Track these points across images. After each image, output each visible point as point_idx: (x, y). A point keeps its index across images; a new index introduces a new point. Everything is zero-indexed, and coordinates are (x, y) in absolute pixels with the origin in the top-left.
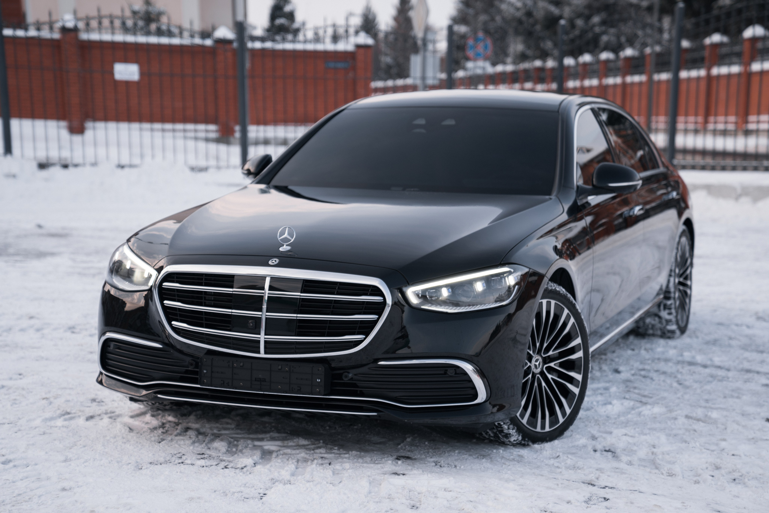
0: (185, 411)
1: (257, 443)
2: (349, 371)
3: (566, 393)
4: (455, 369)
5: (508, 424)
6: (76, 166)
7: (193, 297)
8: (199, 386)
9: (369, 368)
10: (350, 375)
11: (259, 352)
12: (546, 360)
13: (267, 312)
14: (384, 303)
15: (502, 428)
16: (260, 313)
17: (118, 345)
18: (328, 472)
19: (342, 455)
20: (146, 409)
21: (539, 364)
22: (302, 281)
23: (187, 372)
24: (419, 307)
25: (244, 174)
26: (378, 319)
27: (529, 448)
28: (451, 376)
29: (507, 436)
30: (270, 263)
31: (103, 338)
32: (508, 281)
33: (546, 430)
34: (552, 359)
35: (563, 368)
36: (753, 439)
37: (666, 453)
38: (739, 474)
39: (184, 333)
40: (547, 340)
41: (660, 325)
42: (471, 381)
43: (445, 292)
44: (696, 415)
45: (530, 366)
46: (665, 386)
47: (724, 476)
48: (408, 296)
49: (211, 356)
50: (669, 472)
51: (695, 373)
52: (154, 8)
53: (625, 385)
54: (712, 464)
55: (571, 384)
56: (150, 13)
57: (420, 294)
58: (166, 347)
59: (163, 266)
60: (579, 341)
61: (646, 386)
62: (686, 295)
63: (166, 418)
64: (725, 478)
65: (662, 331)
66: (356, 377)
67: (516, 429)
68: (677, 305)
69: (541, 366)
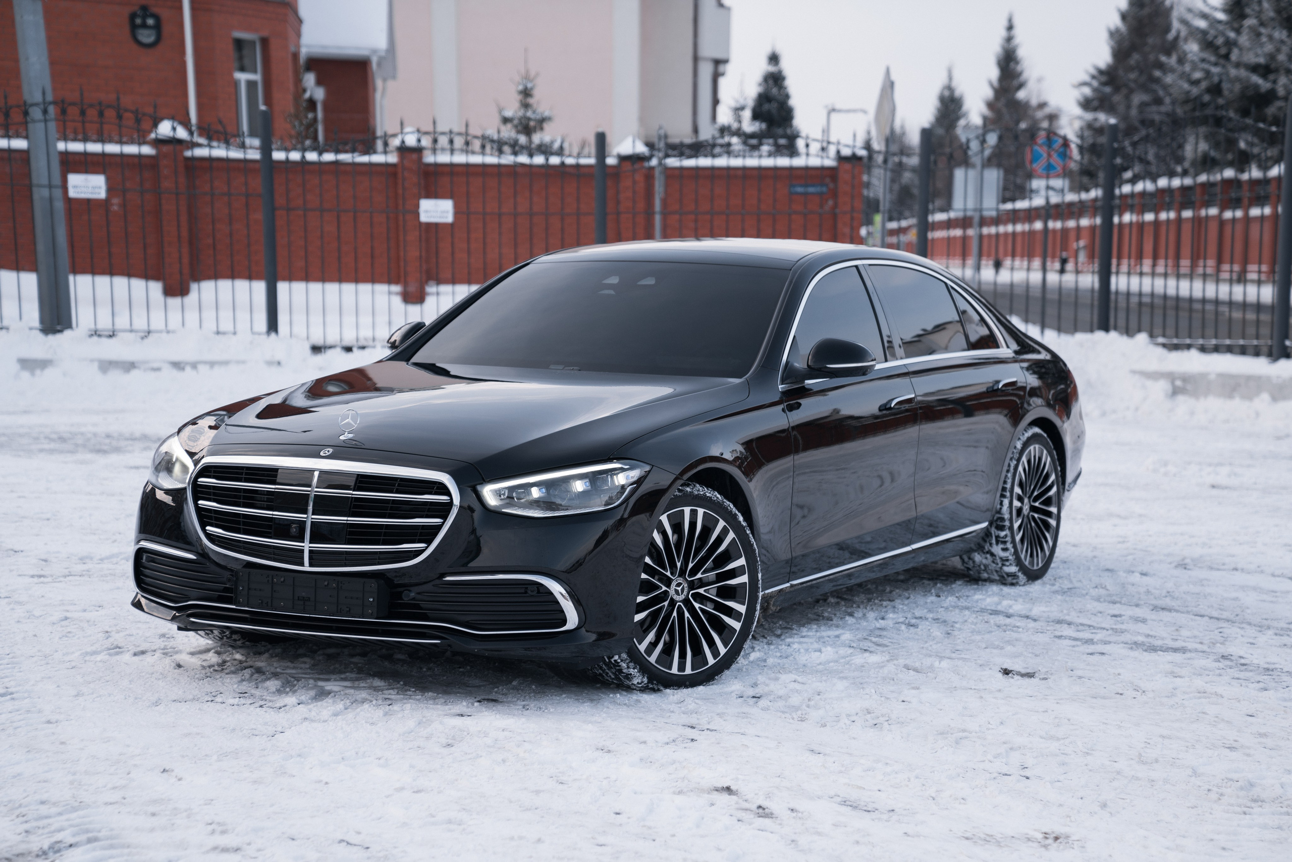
2: (412, 589)
3: (721, 628)
4: (537, 587)
5: (627, 661)
8: (234, 607)
9: (433, 585)
10: (412, 594)
11: (302, 564)
12: (692, 586)
13: (313, 514)
14: (450, 504)
15: (620, 666)
16: (305, 516)
17: (151, 557)
19: (413, 697)
20: (216, 645)
21: (683, 590)
22: (355, 476)
23: (226, 590)
24: (499, 510)
25: (388, 346)
26: (443, 523)
27: (659, 694)
28: (532, 596)
29: (629, 677)
30: (322, 454)
31: (138, 546)
32: (618, 481)
33: (686, 673)
34: (702, 583)
35: (717, 596)
36: (955, 687)
37: (825, 699)
38: (887, 719)
39: (219, 541)
40: (693, 559)
41: (994, 565)
42: (558, 603)
43: (536, 493)
44: (917, 665)
45: (666, 590)
46: (922, 635)
47: (867, 721)
48: (483, 496)
49: (248, 570)
50: (803, 716)
51: (986, 622)
52: (534, 112)
53: (871, 632)
54: (867, 710)
55: (730, 616)
56: (529, 119)
57: (504, 494)
58: (200, 558)
59: (203, 457)
60: (742, 561)
61: (899, 634)
62: (1047, 526)
63: (232, 654)
64: (867, 723)
65: (999, 573)
66: (419, 597)
67: (640, 668)
68: (1018, 538)
69: (685, 593)
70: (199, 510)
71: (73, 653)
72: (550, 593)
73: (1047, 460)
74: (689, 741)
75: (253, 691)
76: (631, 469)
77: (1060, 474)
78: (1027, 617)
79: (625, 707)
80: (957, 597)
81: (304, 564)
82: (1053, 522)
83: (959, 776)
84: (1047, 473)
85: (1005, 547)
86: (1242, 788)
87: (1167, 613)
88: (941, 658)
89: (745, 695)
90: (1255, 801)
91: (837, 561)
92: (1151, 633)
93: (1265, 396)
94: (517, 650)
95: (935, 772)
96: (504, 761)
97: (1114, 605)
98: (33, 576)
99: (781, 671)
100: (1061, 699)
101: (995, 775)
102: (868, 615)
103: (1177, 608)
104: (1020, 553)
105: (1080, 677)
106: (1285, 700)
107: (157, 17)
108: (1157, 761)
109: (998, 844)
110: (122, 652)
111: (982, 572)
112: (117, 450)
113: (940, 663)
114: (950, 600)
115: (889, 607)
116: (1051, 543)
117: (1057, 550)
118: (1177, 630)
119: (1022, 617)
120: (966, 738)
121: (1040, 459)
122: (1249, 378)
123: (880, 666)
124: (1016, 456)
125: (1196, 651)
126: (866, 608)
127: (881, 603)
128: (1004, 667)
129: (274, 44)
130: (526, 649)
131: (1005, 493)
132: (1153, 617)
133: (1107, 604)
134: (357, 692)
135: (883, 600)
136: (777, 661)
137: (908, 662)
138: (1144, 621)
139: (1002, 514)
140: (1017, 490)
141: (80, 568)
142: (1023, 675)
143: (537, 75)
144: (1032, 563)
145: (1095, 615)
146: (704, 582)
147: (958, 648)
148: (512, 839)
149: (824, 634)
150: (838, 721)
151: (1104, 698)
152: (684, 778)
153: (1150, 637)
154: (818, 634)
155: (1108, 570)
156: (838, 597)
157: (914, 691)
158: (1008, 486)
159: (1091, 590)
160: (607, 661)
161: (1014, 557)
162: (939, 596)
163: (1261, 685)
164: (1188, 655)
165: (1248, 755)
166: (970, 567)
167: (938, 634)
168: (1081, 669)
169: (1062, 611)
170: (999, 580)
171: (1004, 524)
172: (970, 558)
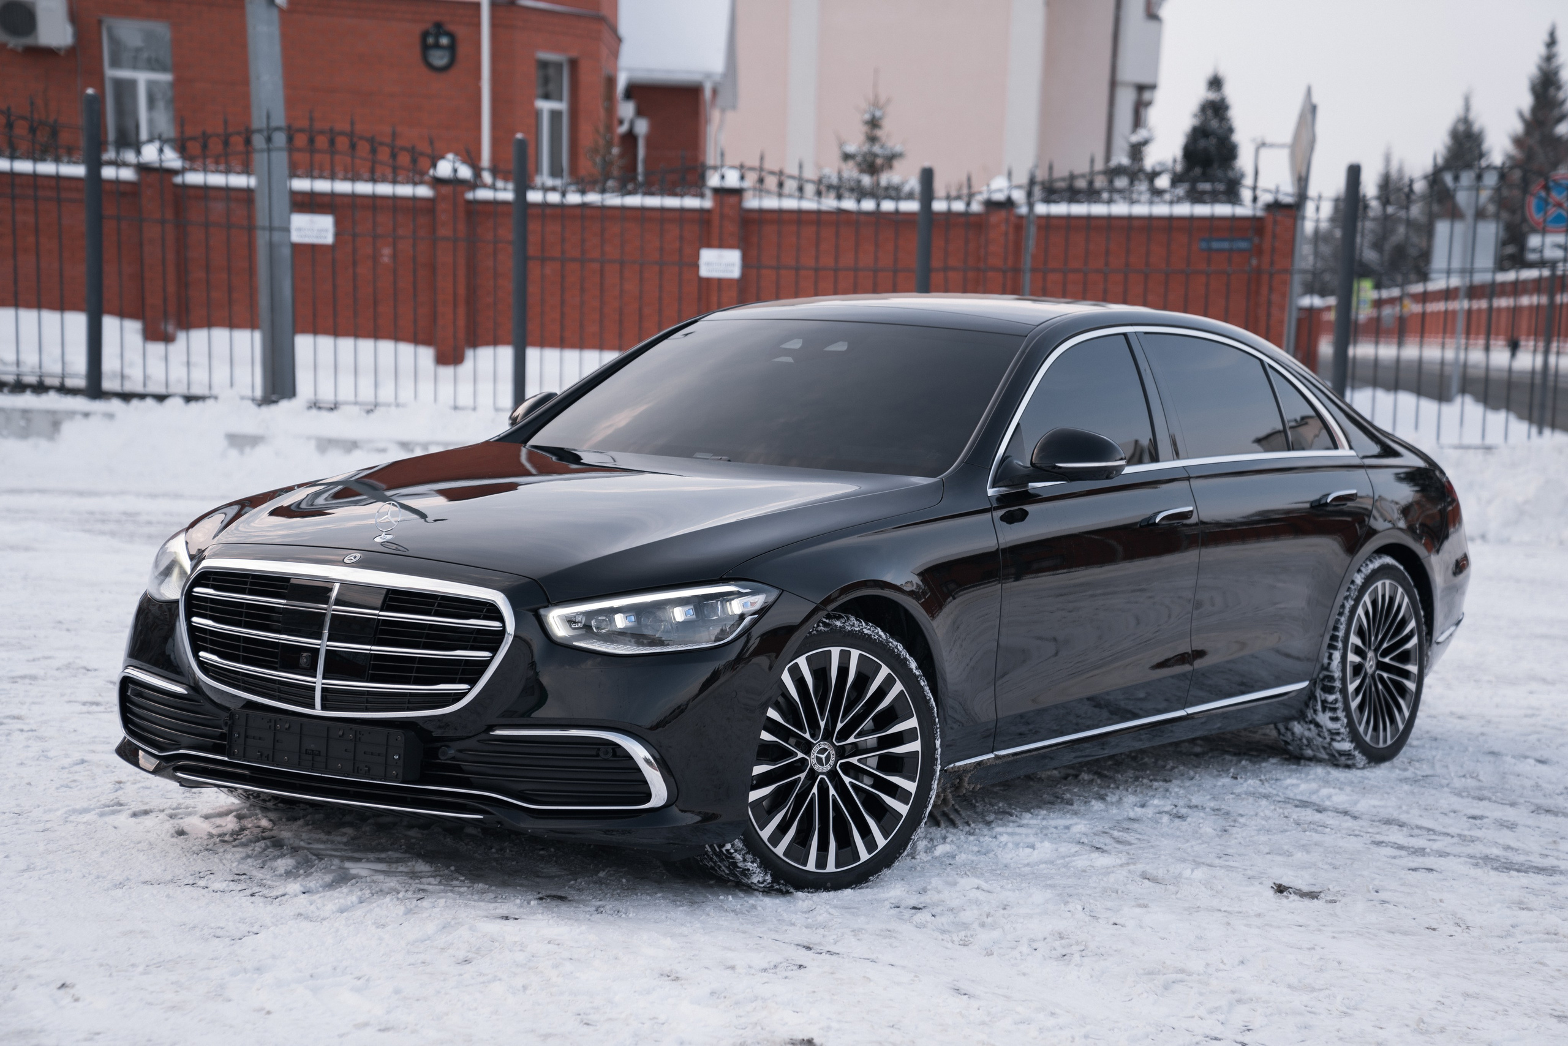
2: (450, 744)
3: (881, 812)
4: (613, 749)
5: (744, 852)
7: (234, 613)
8: (226, 759)
9: (479, 741)
10: (451, 752)
11: (313, 707)
12: (841, 753)
13: (329, 640)
14: (502, 632)
15: (733, 858)
16: (319, 642)
17: (138, 689)
18: (400, 910)
19: (456, 889)
21: (828, 758)
22: (384, 592)
23: (218, 736)
24: (567, 642)
26: (492, 658)
27: (787, 898)
28: (605, 760)
29: (746, 872)
30: (346, 560)
31: (122, 675)
32: (731, 608)
33: (827, 871)
34: (856, 750)
35: (878, 768)
36: (1198, 907)
38: (1083, 948)
39: (214, 672)
40: (843, 717)
41: (1321, 740)
42: (639, 770)
43: (621, 621)
44: (1160, 872)
45: (803, 759)
46: (1187, 831)
47: (1055, 949)
48: (548, 624)
49: (246, 711)
50: (966, 939)
51: (1286, 817)
52: (882, 147)
53: (1118, 824)
54: (1060, 934)
55: (893, 796)
56: (875, 156)
57: (577, 622)
58: (192, 692)
59: (204, 559)
60: (912, 723)
61: (1155, 828)
62: (1403, 691)
64: (1053, 952)
65: (1328, 751)
66: (460, 755)
67: (761, 862)
68: (1354, 704)
69: (832, 762)
70: (192, 630)
72: (629, 757)
73: (1403, 601)
74: (796, 968)
75: (253, 873)
76: (753, 593)
77: (1423, 620)
78: (1346, 813)
79: (732, 914)
80: (1260, 780)
81: (314, 705)
82: (1411, 686)
83: (1148, 1036)
84: (1403, 618)
85: (1335, 716)
87: (1550, 818)
88: (1197, 864)
89: (903, 904)
92: (1514, 844)
95: (1116, 1030)
96: (525, 988)
97: (1480, 802)
99: (968, 873)
100: (1343, 932)
101: (1198, 1039)
102: (1125, 800)
104: (1358, 726)
105: (1384, 902)
107: (452, 36)
108: (1442, 1030)
110: (120, 811)
111: (1305, 748)
113: (1193, 870)
114: (1250, 783)
115: (1161, 789)
116: (1407, 714)
117: (1417, 722)
118: (1555, 842)
119: (1338, 812)
120: (1181, 981)
121: (1392, 600)
123: (1107, 871)
124: (1354, 594)
126: (1127, 790)
127: (1151, 784)
128: (1278, 882)
129: (584, 66)
130: (606, 832)
131: (1335, 644)
132: (1530, 822)
133: (1470, 800)
134: (388, 879)
135: (1156, 780)
136: (971, 857)
137: (1150, 869)
138: (1512, 827)
139: (1331, 672)
140: (1355, 640)
142: (1303, 895)
143: (889, 101)
144: (1376, 738)
145: (1446, 814)
146: (860, 748)
147: (1229, 851)
149: (1053, 823)
150: (1014, 948)
151: (1405, 933)
152: (756, 1024)
153: (1509, 851)
154: (1044, 823)
155: (1492, 753)
156: (1094, 774)
157: (1138, 910)
158: (1341, 634)
159: (1456, 780)
160: (718, 850)
161: (1348, 729)
162: (1236, 778)
164: (1556, 878)
166: (1289, 740)
167: (1209, 830)
168: (1391, 890)
169: (1400, 807)
170: (1329, 760)
171: (1334, 685)
172: (1287, 729)
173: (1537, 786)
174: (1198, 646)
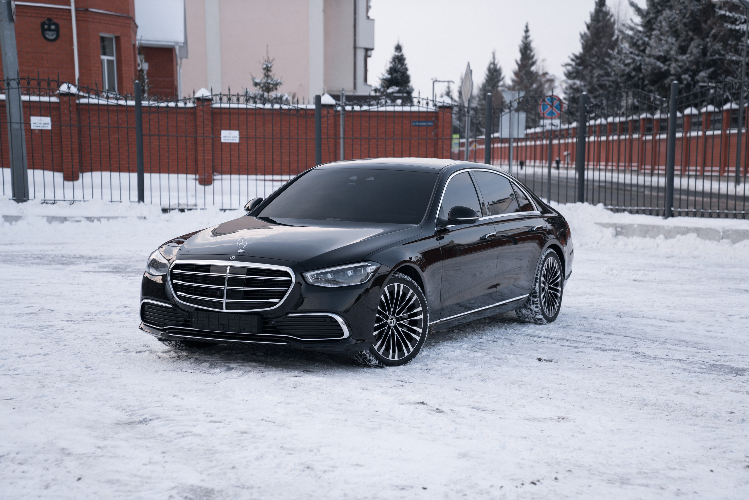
0: (195, 351)
1: (227, 364)
2: (273, 320)
3: (411, 339)
4: (331, 319)
5: (369, 354)
6: (190, 210)
7: (189, 278)
8: (191, 329)
9: (283, 318)
10: (273, 322)
11: (222, 309)
12: (398, 320)
13: (227, 286)
14: (291, 281)
15: (366, 356)
16: (224, 287)
17: (150, 306)
18: (259, 375)
19: (272, 369)
20: (173, 349)
21: (394, 321)
22: (247, 269)
23: (185, 321)
24: (313, 284)
25: (245, 210)
26: (288, 290)
27: (383, 369)
28: (329, 323)
29: (370, 361)
30: (231, 258)
31: (142, 302)
32: (366, 270)
33: (395, 359)
34: (402, 319)
35: (409, 324)
36: (517, 365)
37: (459, 371)
38: (488, 377)
39: (183, 299)
40: (398, 307)
41: (532, 315)
42: (340, 326)
43: (329, 276)
44: (499, 357)
45: (386, 322)
46: (500, 345)
47: (479, 378)
48: (306, 278)
49: (197, 312)
50: (450, 377)
51: (529, 340)
52: (272, 80)
53: (476, 344)
54: (479, 374)
55: (415, 334)
56: (269, 83)
57: (314, 277)
58: (174, 306)
59: (174, 261)
60: (420, 309)
61: (489, 345)
62: (556, 296)
63: (181, 353)
65: (534, 319)
66: (276, 323)
67: (375, 357)
68: (543, 302)
69: (395, 323)
70: (173, 284)
71: (108, 352)
72: (337, 322)
73: (556, 265)
74: (401, 386)
75: (198, 367)
76: (372, 265)
77: (562, 271)
78: (548, 338)
79: (369, 374)
80: (514, 329)
82: (559, 295)
83: (521, 398)
84: (556, 271)
85: (537, 306)
86: (640, 401)
87: (612, 336)
88: (510, 354)
89: (422, 369)
90: (645, 405)
91: (459, 312)
92: (604, 344)
93: (662, 236)
94: (319, 348)
95: (511, 397)
96: (322, 393)
97: (588, 332)
98: (67, 321)
99: (437, 360)
100: (564, 370)
101: (537, 398)
102: (474, 337)
103: (616, 333)
104: (544, 309)
105: (572, 361)
106: (661, 369)
107: (56, 25)
108: (605, 392)
109: (539, 421)
111: (526, 318)
112: (72, 263)
114: (511, 331)
115: (483, 334)
116: (558, 305)
117: (561, 308)
118: (616, 342)
119: (545, 337)
120: (523, 384)
121: (553, 264)
122: (653, 227)
123: (483, 357)
124: (542, 262)
125: (624, 351)
126: (473, 334)
127: (479, 332)
128: (538, 357)
129: (123, 40)
130: (323, 347)
131: (537, 280)
132: (605, 337)
133: (584, 332)
134: (246, 368)
136: (435, 355)
137: (495, 356)
138: (601, 339)
139: (535, 290)
140: (543, 279)
141: (87, 317)
142: (547, 361)
143: (274, 59)
144: (549, 314)
145: (579, 336)
147: (517, 350)
148: (334, 419)
149: (454, 345)
150: (466, 379)
151: (583, 369)
152: (402, 399)
154: (452, 345)
155: (584, 318)
156: (458, 330)
157: (498, 367)
158: (538, 277)
159: (577, 326)
160: (360, 353)
161: (541, 311)
162: (506, 329)
163: (652, 363)
164: (620, 352)
165: (644, 389)
166: (520, 316)
167: (507, 344)
168: (573, 358)
169: (564, 335)
170: (534, 322)
171: (537, 295)
172: (520, 312)
173: (603, 327)
174: (498, 282)
